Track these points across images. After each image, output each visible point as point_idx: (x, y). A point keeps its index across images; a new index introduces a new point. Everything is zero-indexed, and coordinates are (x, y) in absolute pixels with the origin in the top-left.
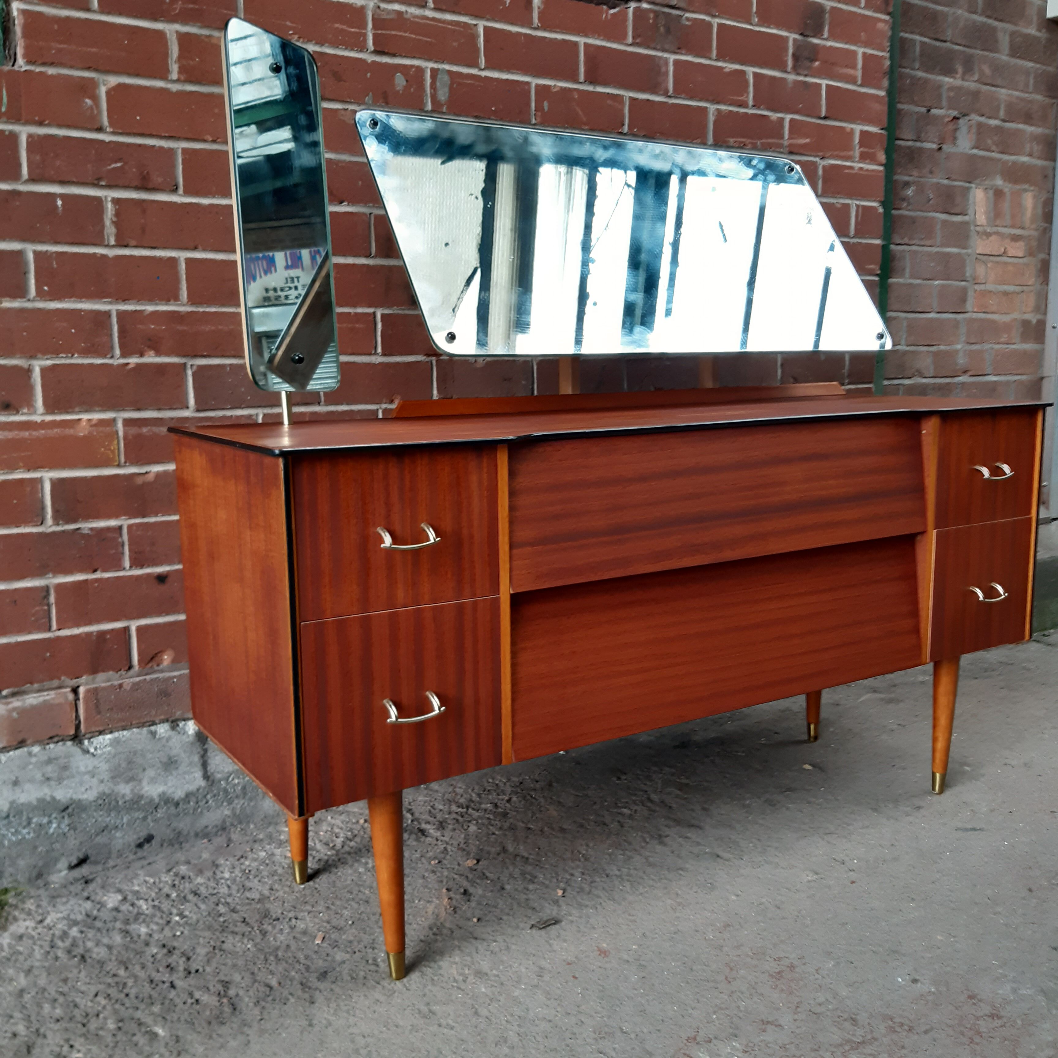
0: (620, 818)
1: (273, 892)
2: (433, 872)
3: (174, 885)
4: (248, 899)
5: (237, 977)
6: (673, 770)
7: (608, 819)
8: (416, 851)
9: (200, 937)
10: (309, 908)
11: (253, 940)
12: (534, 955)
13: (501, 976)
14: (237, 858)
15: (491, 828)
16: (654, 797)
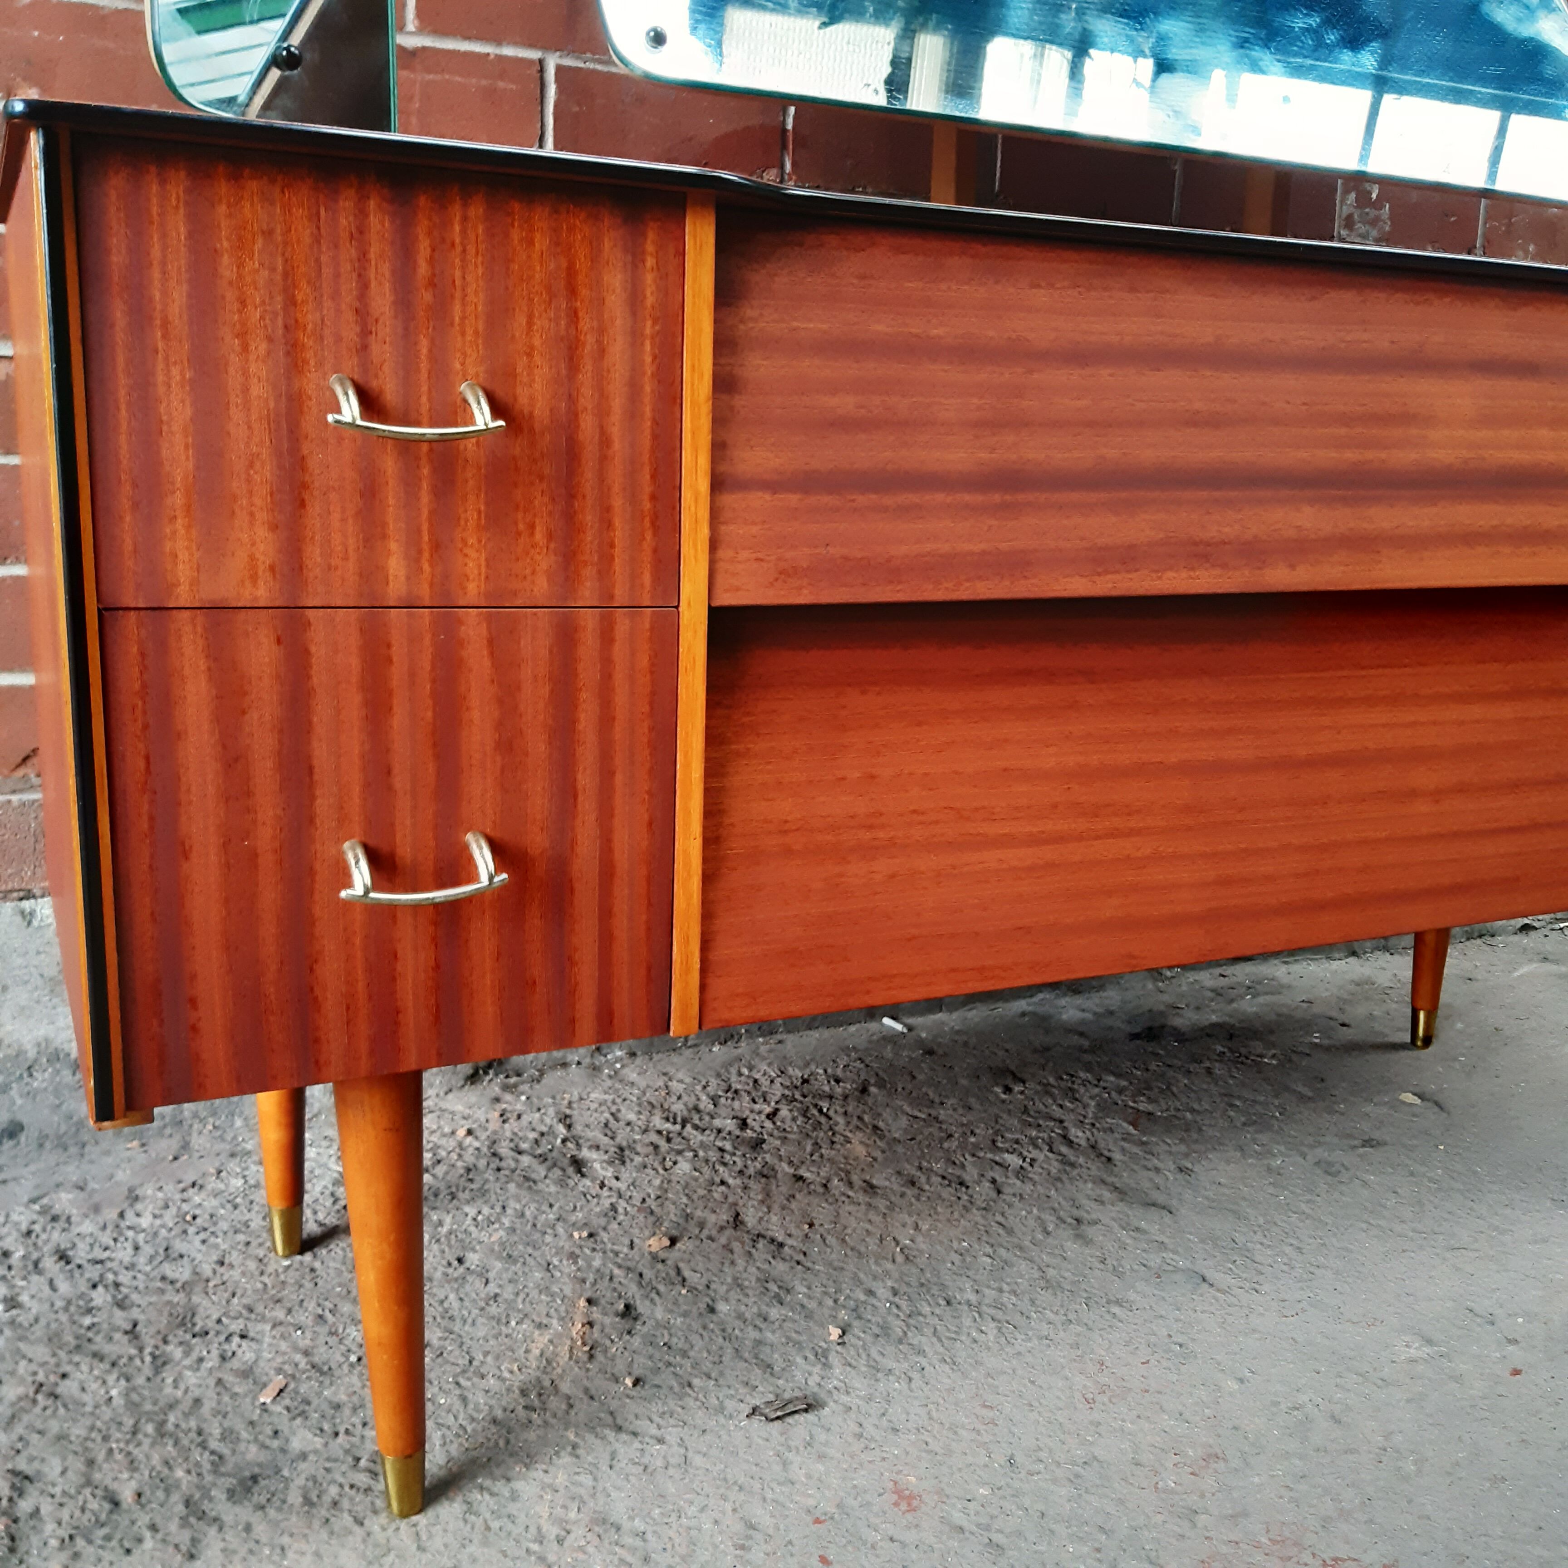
0: (997, 1174)
1: (222, 1270)
2: (573, 1257)
3: (29, 1233)
4: (163, 1278)
5: (53, 1468)
6: (1124, 1083)
7: (971, 1174)
8: (551, 1206)
9: (24, 1357)
10: (279, 1314)
11: (128, 1380)
12: (741, 1488)
13: (649, 1536)
14: (182, 1186)
15: (721, 1169)
16: (1078, 1135)
